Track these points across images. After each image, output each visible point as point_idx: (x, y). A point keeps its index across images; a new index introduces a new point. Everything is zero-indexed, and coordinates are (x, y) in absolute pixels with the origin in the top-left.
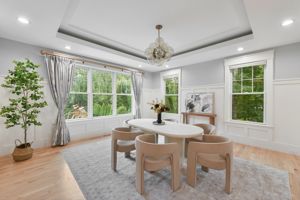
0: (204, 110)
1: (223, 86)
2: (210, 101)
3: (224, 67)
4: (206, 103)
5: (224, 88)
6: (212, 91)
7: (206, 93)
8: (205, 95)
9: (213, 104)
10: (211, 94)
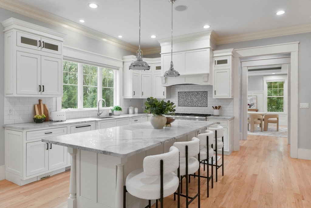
0: (251, 107)
1: (263, 92)
2: (255, 101)
3: (263, 81)
4: (252, 103)
5: (263, 93)
6: (255, 95)
7: (251, 96)
8: (251, 97)
9: (257, 103)
10: (256, 97)
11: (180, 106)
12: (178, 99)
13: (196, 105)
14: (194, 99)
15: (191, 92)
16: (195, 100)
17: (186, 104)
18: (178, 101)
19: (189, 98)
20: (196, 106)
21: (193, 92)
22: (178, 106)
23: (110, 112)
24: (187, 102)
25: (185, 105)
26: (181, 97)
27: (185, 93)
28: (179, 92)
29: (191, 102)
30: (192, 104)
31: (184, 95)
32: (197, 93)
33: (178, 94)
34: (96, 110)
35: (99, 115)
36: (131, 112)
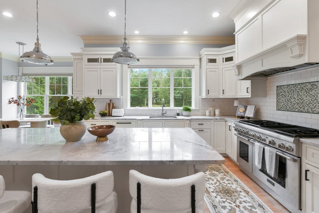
11: (279, 110)
12: (277, 98)
13: (310, 110)
14: (305, 98)
15: (299, 84)
16: (307, 99)
17: (290, 108)
18: (276, 101)
19: (296, 96)
20: (308, 112)
21: (302, 84)
22: (277, 110)
23: (178, 112)
24: (291, 103)
25: (288, 108)
26: (281, 94)
27: (287, 88)
28: (277, 87)
29: (298, 103)
30: (301, 108)
31: (286, 90)
32: (312, 85)
33: (277, 90)
34: (160, 110)
35: (163, 114)
36: (207, 113)
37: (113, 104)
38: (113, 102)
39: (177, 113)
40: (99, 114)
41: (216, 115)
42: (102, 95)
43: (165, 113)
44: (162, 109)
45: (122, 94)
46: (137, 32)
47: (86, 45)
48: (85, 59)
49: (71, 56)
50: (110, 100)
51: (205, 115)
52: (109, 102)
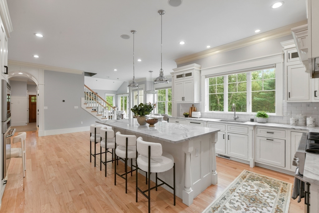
23: (253, 117)
35: (235, 119)
36: (292, 122)
37: (194, 108)
38: (194, 107)
39: (251, 119)
40: (184, 115)
41: (307, 125)
42: (184, 101)
43: (237, 118)
44: (234, 113)
45: (200, 99)
46: (208, 47)
47: (179, 66)
48: (175, 75)
49: (170, 74)
50: (193, 105)
51: (288, 124)
52: (192, 106)
